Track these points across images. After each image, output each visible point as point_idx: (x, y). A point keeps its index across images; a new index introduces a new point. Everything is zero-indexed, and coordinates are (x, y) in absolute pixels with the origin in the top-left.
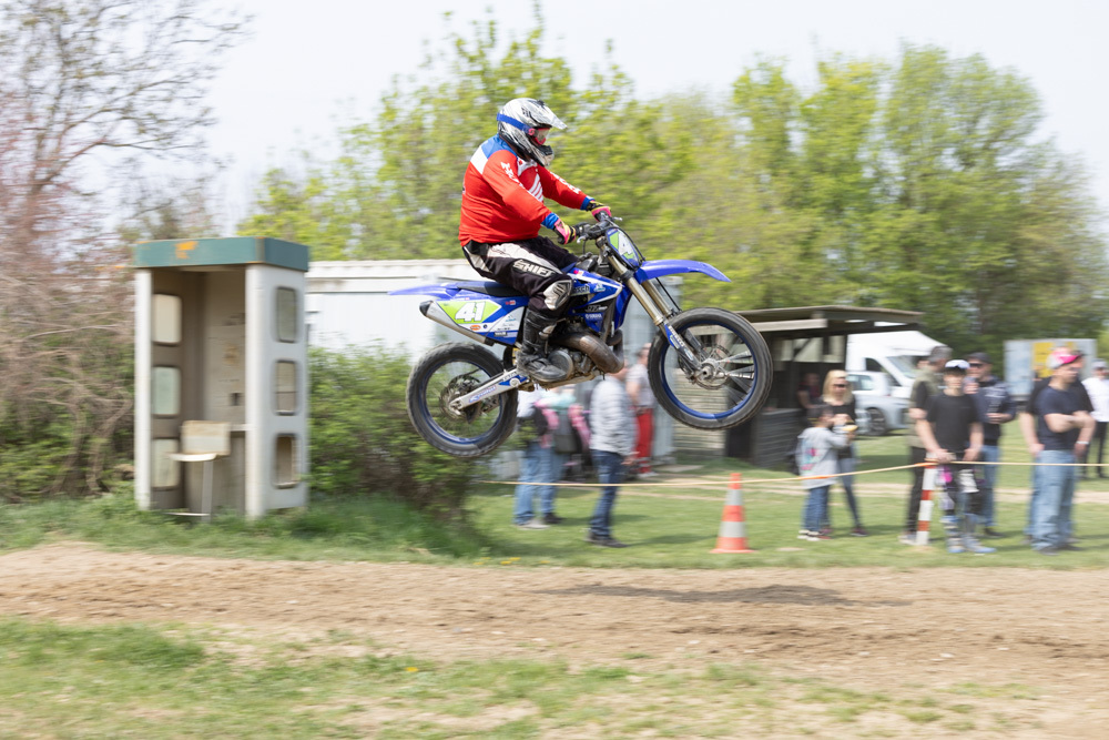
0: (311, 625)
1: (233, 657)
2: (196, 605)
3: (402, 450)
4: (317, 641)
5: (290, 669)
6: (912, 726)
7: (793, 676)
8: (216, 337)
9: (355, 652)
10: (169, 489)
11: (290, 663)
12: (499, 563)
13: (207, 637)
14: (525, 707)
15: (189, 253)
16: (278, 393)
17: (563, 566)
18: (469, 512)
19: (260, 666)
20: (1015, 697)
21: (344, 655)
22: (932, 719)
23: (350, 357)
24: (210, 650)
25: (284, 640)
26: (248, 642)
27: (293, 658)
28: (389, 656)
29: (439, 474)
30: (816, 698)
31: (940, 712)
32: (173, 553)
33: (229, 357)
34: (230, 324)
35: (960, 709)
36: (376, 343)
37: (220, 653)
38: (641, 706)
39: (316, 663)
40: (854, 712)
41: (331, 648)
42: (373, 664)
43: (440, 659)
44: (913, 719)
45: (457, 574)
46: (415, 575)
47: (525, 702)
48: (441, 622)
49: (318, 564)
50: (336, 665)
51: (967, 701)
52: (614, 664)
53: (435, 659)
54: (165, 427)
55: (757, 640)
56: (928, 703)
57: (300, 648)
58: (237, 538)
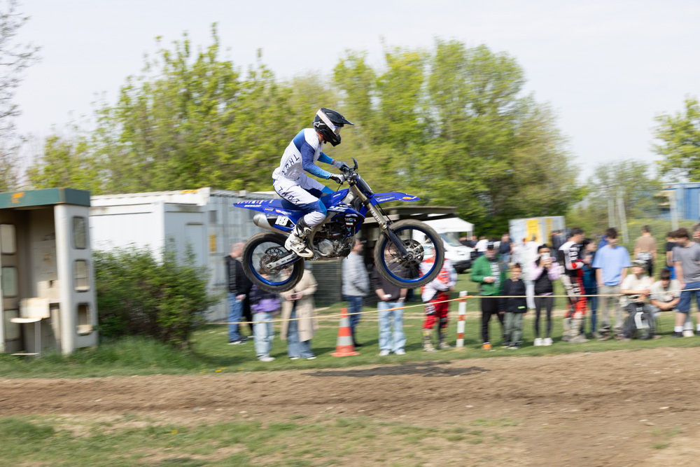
0: (112, 412)
1: (71, 432)
2: (43, 405)
3: (151, 309)
4: (118, 420)
5: (104, 436)
6: (450, 443)
7: (386, 422)
8: (37, 247)
9: (141, 425)
10: (14, 340)
11: (104, 433)
12: (214, 372)
13: (54, 422)
14: (239, 448)
15: (20, 199)
16: (77, 279)
17: (251, 371)
18: (193, 343)
19: (87, 435)
20: (505, 425)
21: (134, 427)
22: (460, 439)
23: (116, 255)
24: (57, 429)
25: (99, 420)
26: (78, 423)
27: (104, 430)
28: (160, 426)
29: (174, 322)
30: (398, 432)
31: (464, 435)
32: (22, 377)
33: (45, 260)
34: (45, 240)
35: (475, 433)
36: (131, 246)
37: (63, 430)
38: (303, 443)
39: (119, 433)
40: (419, 438)
41: (127, 424)
42: (152, 430)
43: (189, 425)
44: (450, 440)
45: (191, 379)
46: (167, 381)
47: (239, 445)
48: (187, 406)
49: (109, 379)
50: (130, 432)
51: (479, 429)
52: (286, 422)
53: (186, 426)
54: (10, 303)
55: (364, 405)
56: (459, 431)
57: (109, 425)
58: (58, 367)
